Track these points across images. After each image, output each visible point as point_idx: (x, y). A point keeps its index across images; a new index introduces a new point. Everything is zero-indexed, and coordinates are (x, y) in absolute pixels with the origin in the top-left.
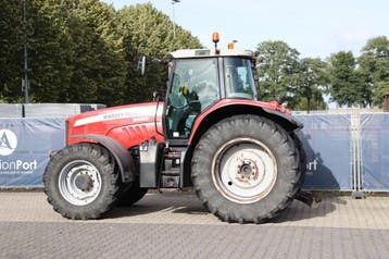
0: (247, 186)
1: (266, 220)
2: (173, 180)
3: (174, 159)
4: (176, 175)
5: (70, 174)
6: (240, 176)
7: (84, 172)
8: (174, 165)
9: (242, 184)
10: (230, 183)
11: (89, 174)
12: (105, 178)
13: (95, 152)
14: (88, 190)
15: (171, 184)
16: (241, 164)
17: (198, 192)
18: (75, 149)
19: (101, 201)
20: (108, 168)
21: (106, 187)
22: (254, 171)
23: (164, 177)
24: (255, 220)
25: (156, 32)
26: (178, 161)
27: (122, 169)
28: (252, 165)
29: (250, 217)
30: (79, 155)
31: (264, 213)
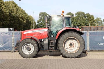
0: (71, 49)
1: (77, 57)
2: (52, 48)
3: (52, 42)
4: (53, 46)
5: (25, 46)
6: (70, 46)
7: (28, 46)
8: (52, 44)
9: (70, 49)
10: (67, 48)
11: (30, 46)
12: (35, 47)
13: (32, 41)
14: (30, 50)
15: (52, 49)
16: (70, 44)
17: (60, 51)
18: (27, 40)
19: (34, 53)
20: (36, 45)
21: (35, 50)
22: (73, 45)
23: (50, 47)
24: (74, 57)
25: (15, 9)
26: (53, 43)
27: (39, 45)
28: (73, 44)
29: (73, 57)
30: (28, 41)
31: (76, 56)
